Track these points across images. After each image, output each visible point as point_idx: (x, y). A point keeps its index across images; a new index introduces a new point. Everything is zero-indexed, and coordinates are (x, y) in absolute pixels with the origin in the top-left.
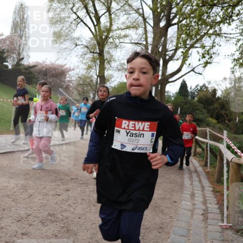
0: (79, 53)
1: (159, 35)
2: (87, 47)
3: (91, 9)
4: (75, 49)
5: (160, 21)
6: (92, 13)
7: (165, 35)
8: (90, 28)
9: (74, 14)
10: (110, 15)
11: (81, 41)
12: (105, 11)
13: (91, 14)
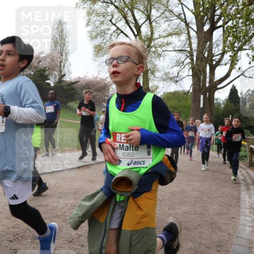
5: (204, 25)
6: (132, 23)
7: (211, 39)
9: (113, 26)
10: (151, 23)
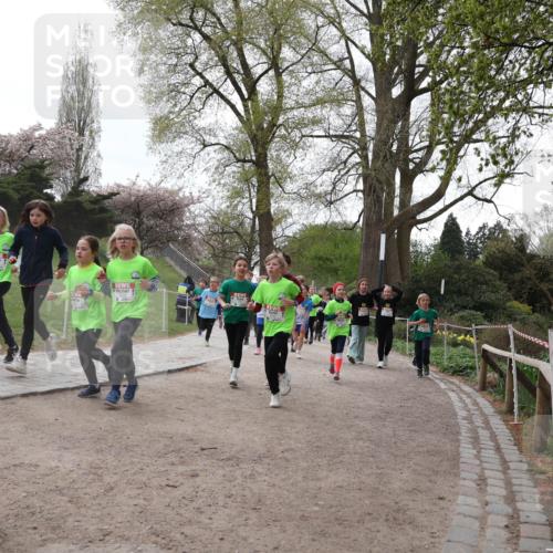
0: (211, 163)
1: (389, 115)
2: (227, 148)
3: (236, 64)
4: (202, 153)
5: (392, 84)
7: (405, 114)
8: (233, 107)
9: (198, 77)
10: (278, 75)
11: (215, 136)
12: (266, 67)
13: (236, 76)
